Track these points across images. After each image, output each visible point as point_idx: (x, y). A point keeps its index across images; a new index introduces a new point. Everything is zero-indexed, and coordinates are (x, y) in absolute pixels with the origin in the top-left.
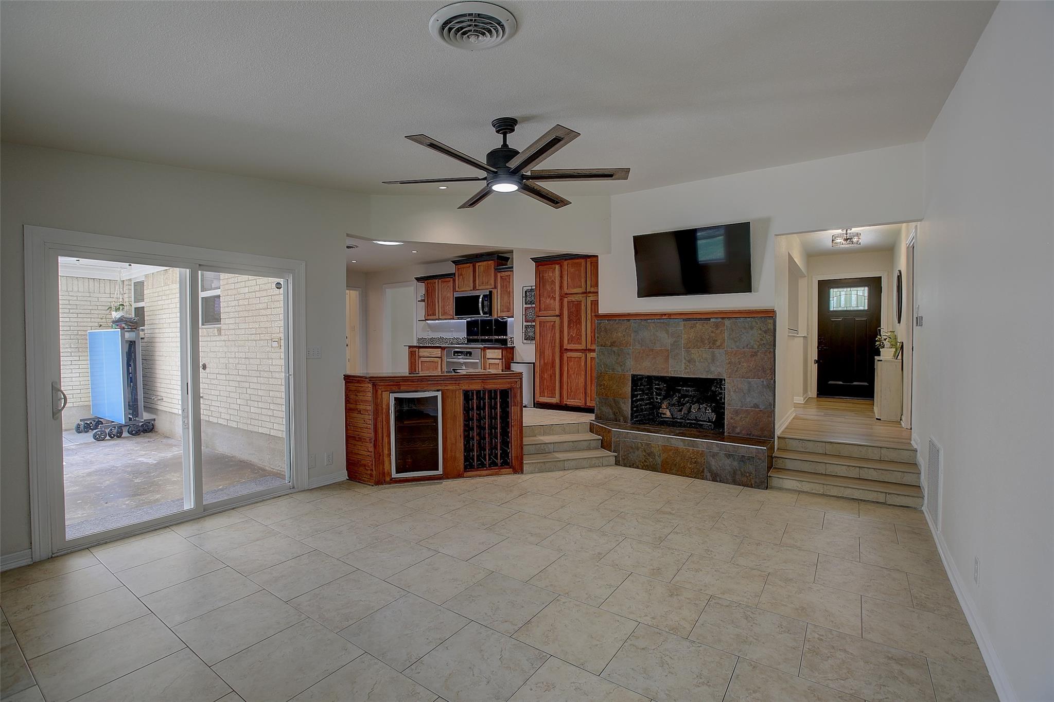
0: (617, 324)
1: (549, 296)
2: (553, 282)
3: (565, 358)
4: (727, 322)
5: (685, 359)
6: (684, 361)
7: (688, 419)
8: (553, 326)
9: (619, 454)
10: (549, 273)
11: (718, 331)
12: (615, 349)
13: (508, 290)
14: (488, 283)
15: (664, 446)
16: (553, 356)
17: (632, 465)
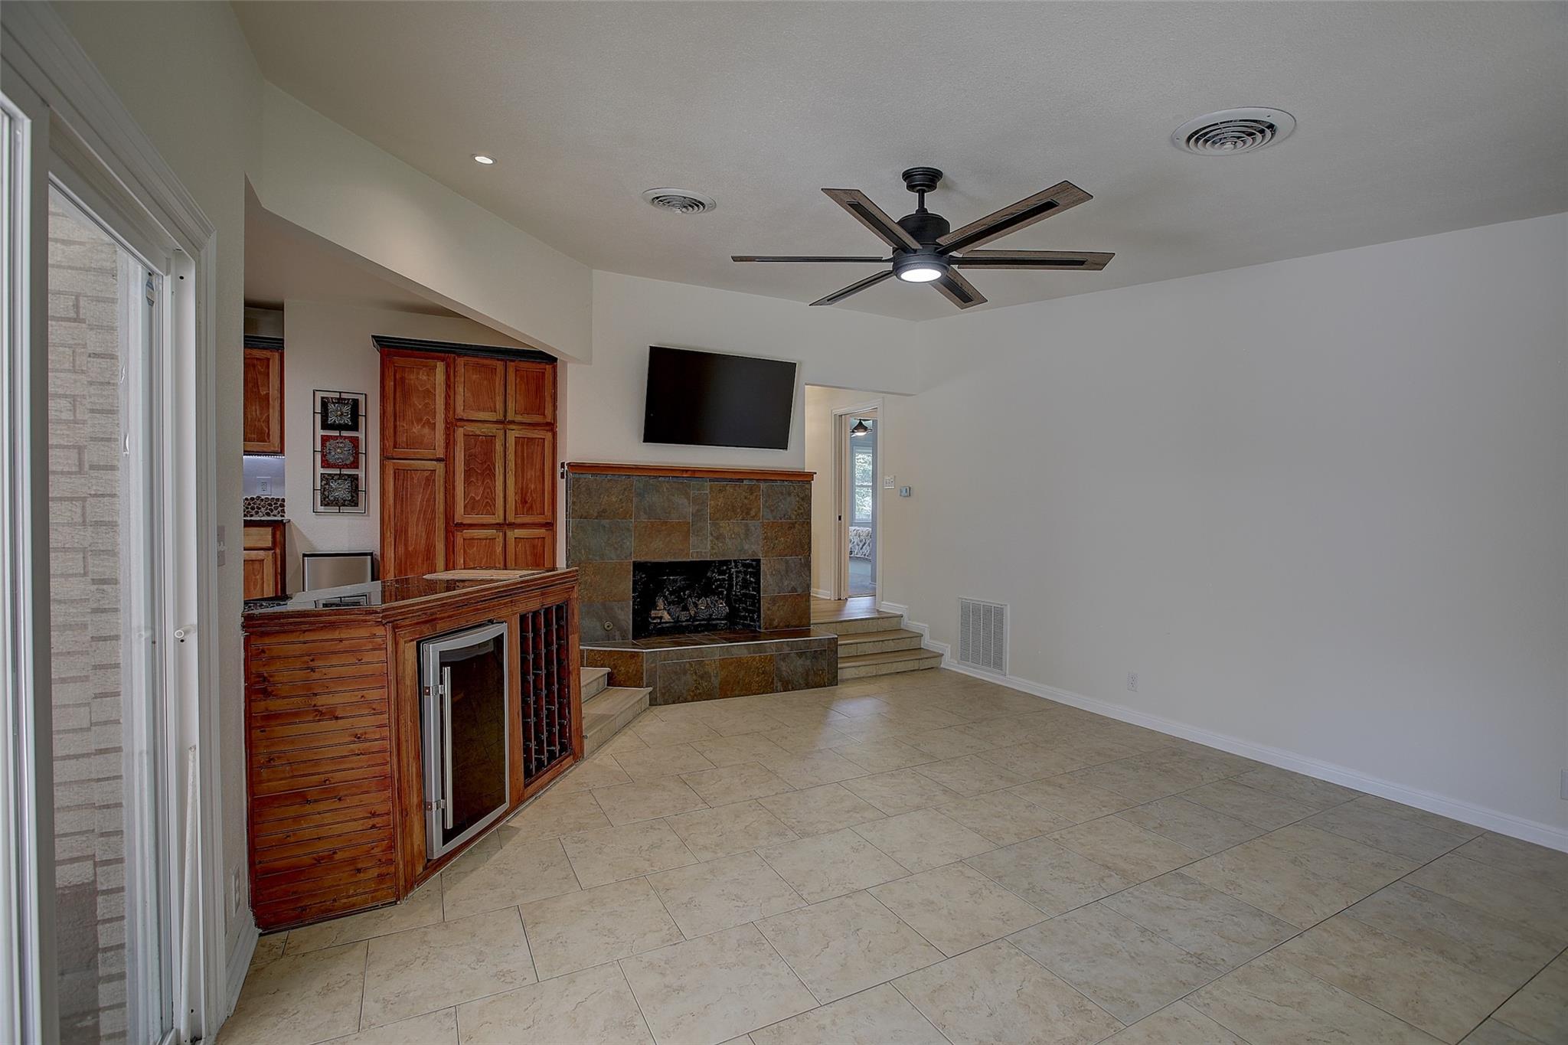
0: (609, 481)
2: (429, 394)
3: (459, 541)
4: (762, 485)
5: (712, 534)
6: (710, 538)
8: (429, 480)
9: (655, 688)
11: (752, 497)
12: (605, 522)
15: (723, 659)
16: (428, 538)
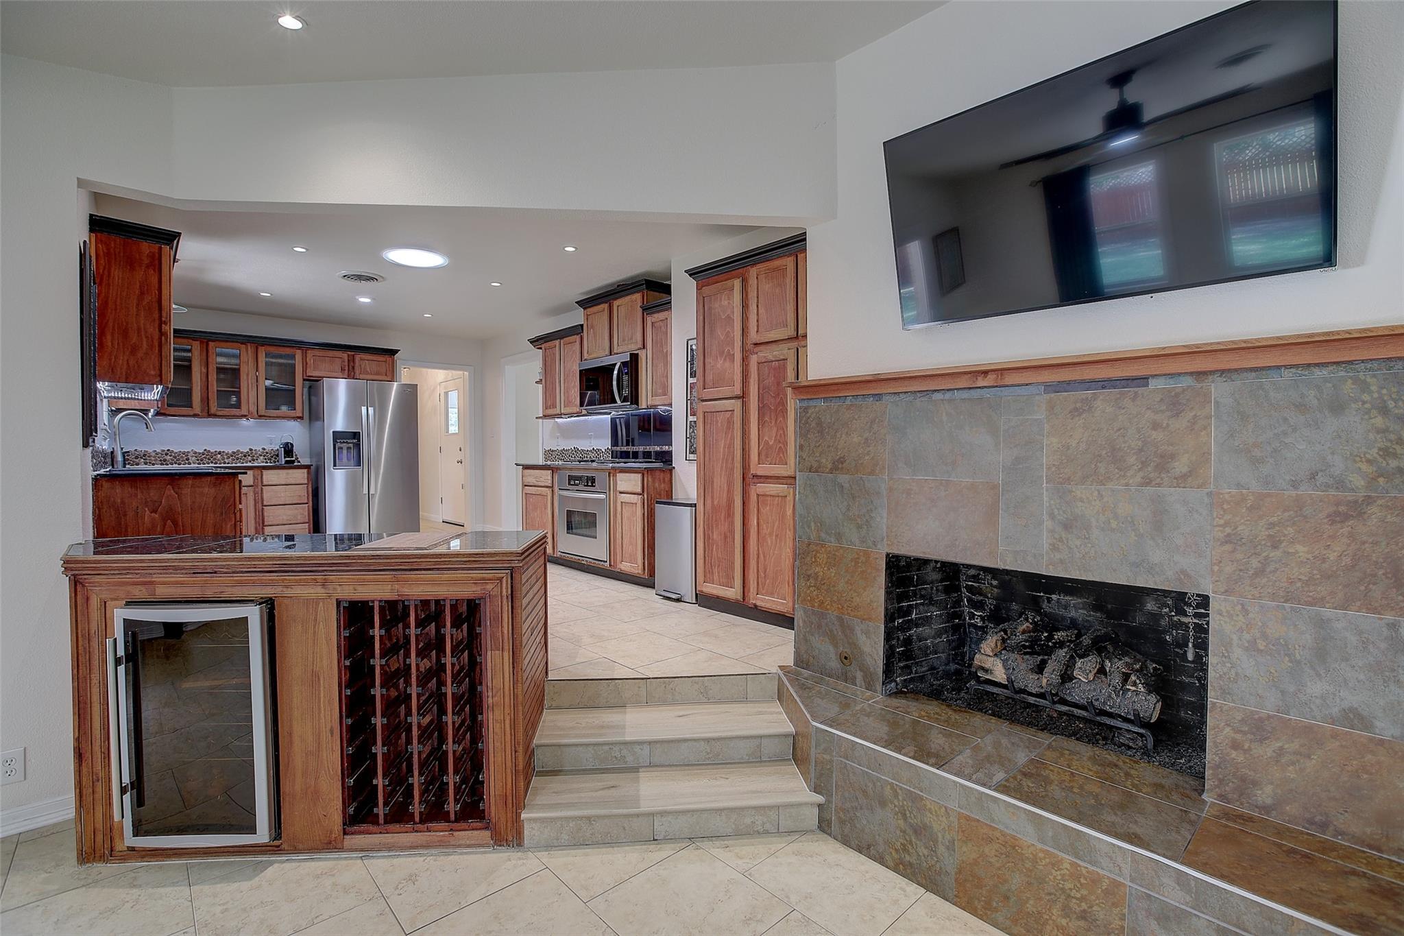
1: (722, 353)
2: (729, 319)
3: (753, 498)
4: (1218, 389)
5: (1052, 516)
6: (1048, 524)
7: (1063, 702)
8: (730, 422)
9: (828, 801)
10: (721, 300)
11: (1181, 424)
12: (843, 479)
13: (665, 351)
14: (632, 339)
17: (865, 848)
